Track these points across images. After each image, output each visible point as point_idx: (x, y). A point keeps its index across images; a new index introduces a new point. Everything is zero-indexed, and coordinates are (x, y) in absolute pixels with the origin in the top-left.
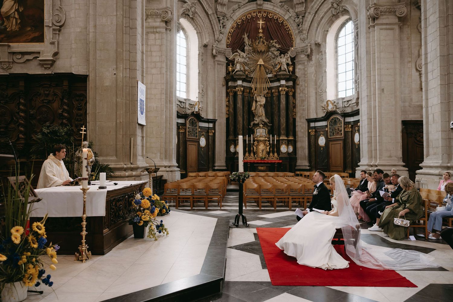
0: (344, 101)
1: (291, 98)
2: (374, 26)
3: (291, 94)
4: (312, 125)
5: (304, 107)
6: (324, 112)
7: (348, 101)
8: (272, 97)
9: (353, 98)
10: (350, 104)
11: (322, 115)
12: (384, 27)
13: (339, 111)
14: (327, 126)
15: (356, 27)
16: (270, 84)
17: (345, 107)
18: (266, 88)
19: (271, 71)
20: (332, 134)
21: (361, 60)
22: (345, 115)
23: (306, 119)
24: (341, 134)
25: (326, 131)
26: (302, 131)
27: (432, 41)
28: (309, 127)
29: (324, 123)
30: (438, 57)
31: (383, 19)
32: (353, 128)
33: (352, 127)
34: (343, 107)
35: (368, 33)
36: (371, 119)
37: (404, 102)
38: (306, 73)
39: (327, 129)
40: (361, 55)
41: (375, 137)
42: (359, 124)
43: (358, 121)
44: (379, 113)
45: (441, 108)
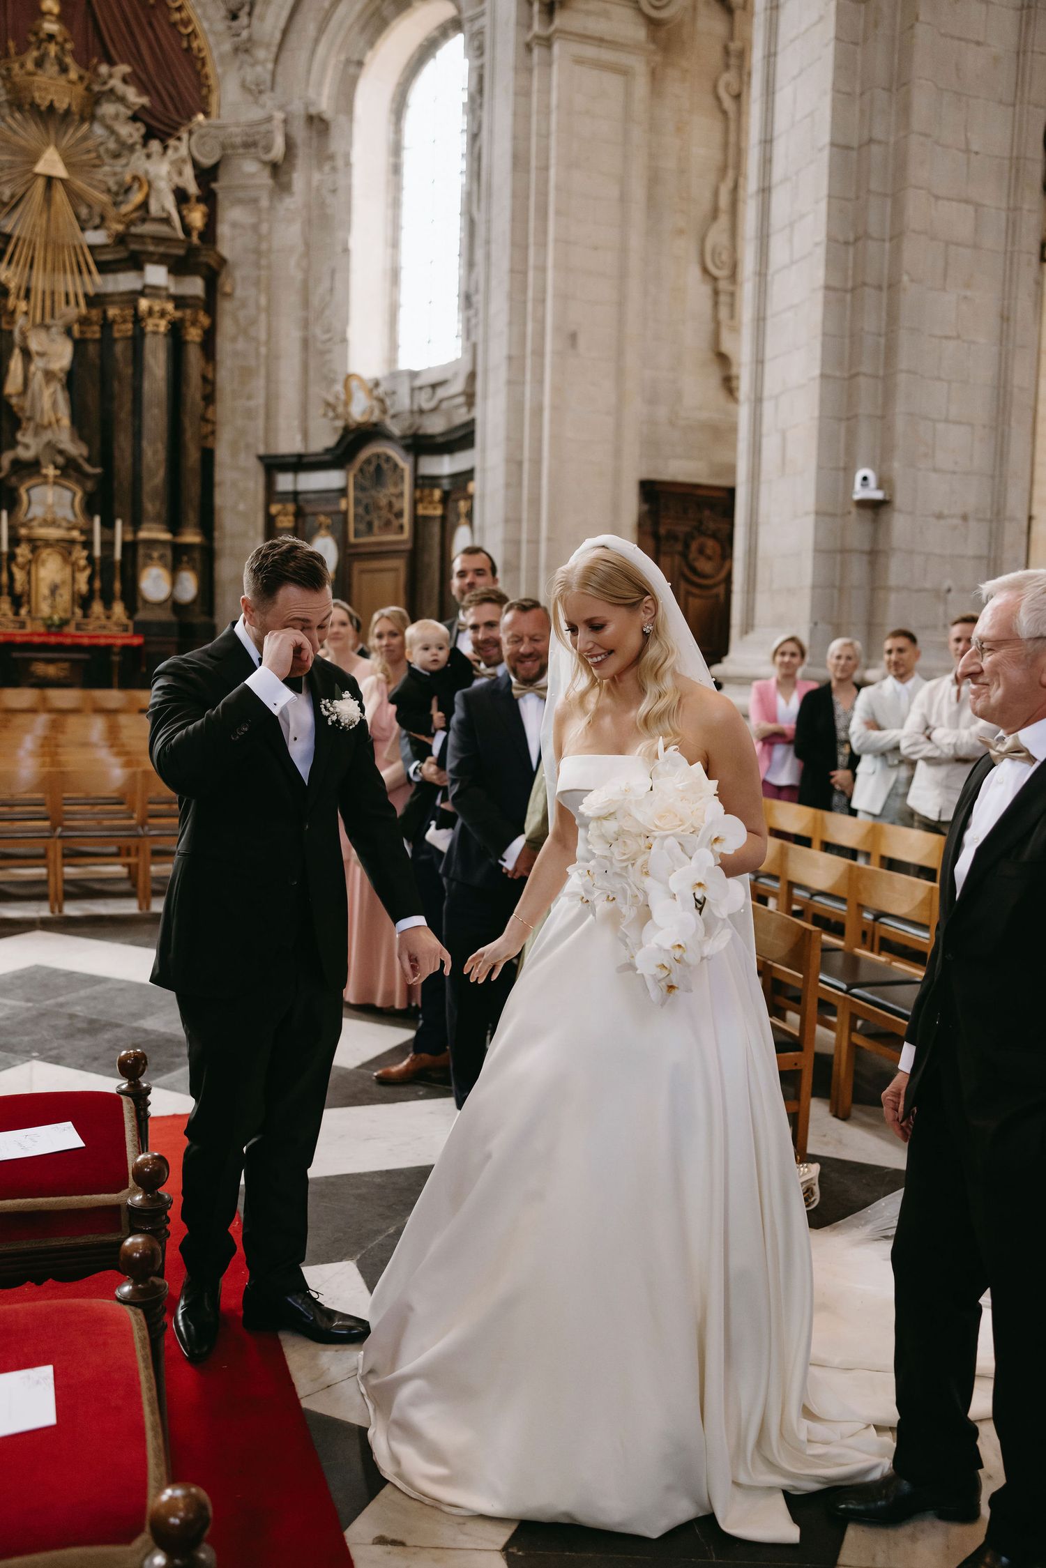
0: (418, 383)
1: (194, 356)
2: (547, 42)
3: (194, 334)
4: (285, 482)
5: (252, 403)
6: (335, 429)
7: (434, 386)
8: (107, 341)
9: (456, 375)
10: (441, 401)
11: (324, 439)
12: (590, 51)
13: (395, 429)
14: (343, 492)
15: (476, 43)
16: (98, 278)
17: (421, 412)
18: (76, 296)
19: (103, 218)
20: (362, 527)
21: (489, 195)
22: (420, 445)
23: (261, 458)
24: (401, 527)
25: (341, 517)
26: (241, 507)
27: (800, 74)
28: (271, 494)
29: (331, 479)
30: (820, 150)
31: (588, 13)
32: (451, 505)
33: (446, 499)
34: (412, 412)
35: (523, 69)
36: (520, 464)
37: (652, 400)
38: (264, 246)
39: (343, 504)
40: (490, 174)
41: (535, 542)
42: (473, 487)
43: (468, 475)
44: (554, 437)
45: (822, 401)
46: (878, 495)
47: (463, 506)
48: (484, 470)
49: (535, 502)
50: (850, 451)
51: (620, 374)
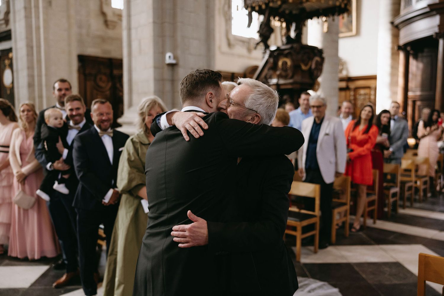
32: (2, 62)
36: (32, 47)
41: (40, 76)
42: (12, 55)
43: (10, 50)
44: (46, 39)
45: (154, 31)
46: (173, 62)
47: (7, 62)
48: (16, 49)
49: (39, 61)
50: (163, 46)
51: (69, 17)
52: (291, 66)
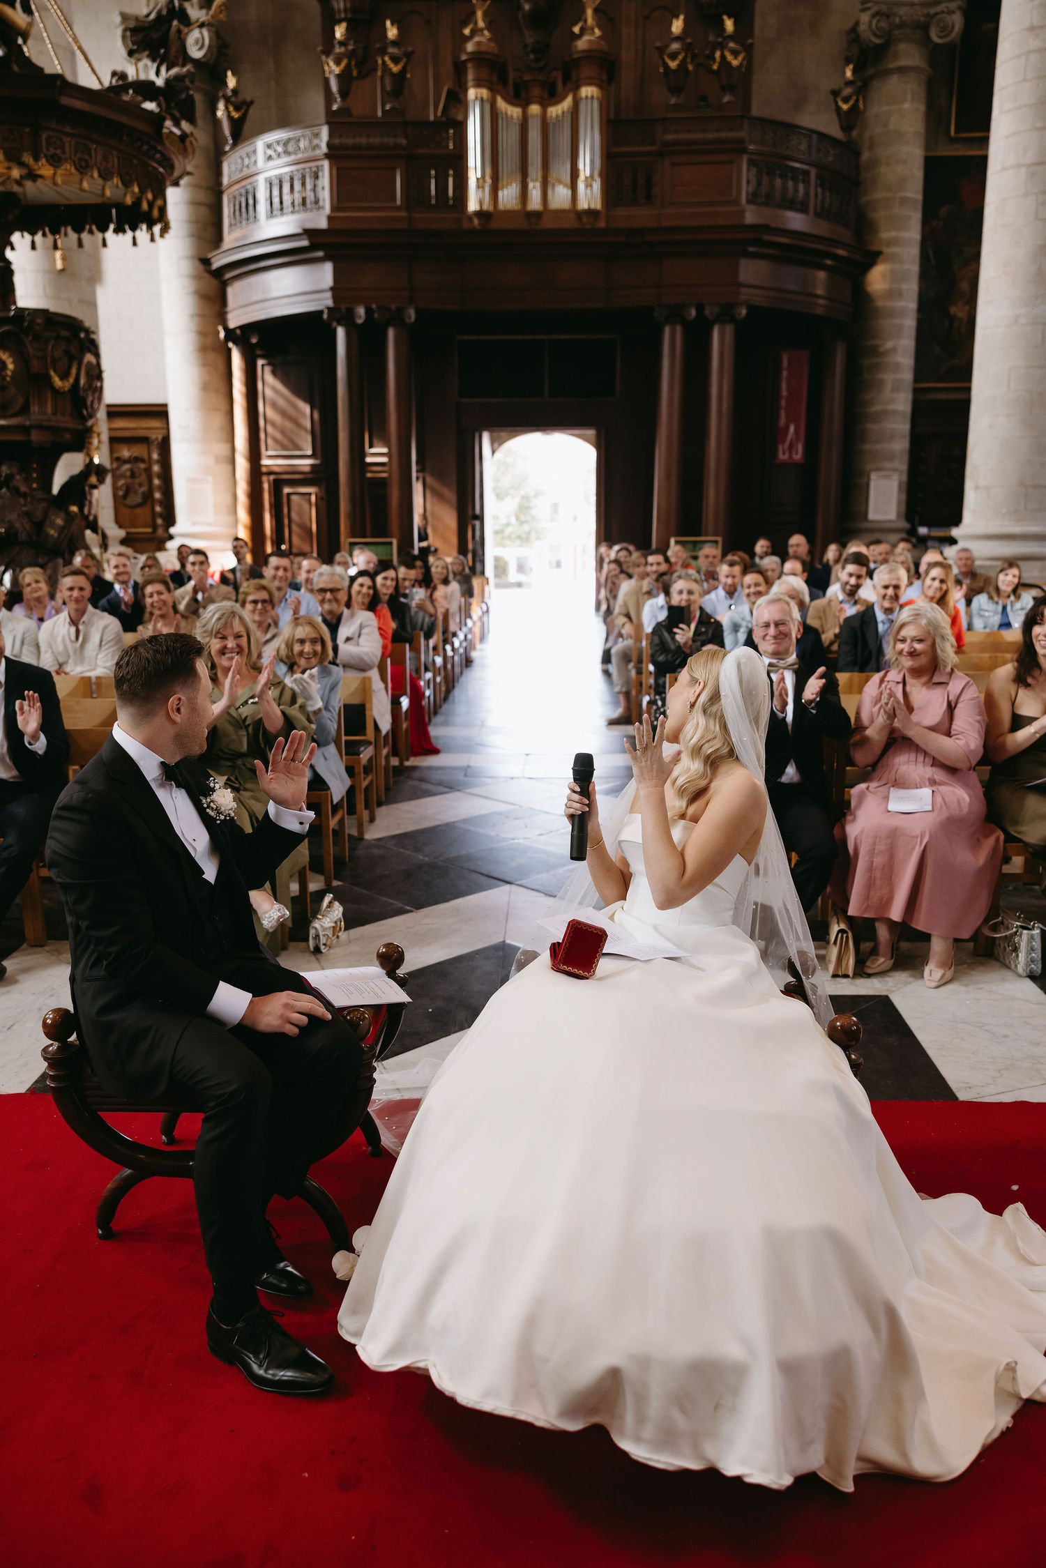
52: (13, 372)
